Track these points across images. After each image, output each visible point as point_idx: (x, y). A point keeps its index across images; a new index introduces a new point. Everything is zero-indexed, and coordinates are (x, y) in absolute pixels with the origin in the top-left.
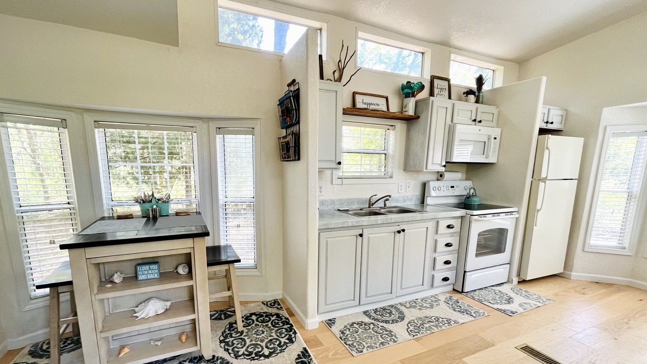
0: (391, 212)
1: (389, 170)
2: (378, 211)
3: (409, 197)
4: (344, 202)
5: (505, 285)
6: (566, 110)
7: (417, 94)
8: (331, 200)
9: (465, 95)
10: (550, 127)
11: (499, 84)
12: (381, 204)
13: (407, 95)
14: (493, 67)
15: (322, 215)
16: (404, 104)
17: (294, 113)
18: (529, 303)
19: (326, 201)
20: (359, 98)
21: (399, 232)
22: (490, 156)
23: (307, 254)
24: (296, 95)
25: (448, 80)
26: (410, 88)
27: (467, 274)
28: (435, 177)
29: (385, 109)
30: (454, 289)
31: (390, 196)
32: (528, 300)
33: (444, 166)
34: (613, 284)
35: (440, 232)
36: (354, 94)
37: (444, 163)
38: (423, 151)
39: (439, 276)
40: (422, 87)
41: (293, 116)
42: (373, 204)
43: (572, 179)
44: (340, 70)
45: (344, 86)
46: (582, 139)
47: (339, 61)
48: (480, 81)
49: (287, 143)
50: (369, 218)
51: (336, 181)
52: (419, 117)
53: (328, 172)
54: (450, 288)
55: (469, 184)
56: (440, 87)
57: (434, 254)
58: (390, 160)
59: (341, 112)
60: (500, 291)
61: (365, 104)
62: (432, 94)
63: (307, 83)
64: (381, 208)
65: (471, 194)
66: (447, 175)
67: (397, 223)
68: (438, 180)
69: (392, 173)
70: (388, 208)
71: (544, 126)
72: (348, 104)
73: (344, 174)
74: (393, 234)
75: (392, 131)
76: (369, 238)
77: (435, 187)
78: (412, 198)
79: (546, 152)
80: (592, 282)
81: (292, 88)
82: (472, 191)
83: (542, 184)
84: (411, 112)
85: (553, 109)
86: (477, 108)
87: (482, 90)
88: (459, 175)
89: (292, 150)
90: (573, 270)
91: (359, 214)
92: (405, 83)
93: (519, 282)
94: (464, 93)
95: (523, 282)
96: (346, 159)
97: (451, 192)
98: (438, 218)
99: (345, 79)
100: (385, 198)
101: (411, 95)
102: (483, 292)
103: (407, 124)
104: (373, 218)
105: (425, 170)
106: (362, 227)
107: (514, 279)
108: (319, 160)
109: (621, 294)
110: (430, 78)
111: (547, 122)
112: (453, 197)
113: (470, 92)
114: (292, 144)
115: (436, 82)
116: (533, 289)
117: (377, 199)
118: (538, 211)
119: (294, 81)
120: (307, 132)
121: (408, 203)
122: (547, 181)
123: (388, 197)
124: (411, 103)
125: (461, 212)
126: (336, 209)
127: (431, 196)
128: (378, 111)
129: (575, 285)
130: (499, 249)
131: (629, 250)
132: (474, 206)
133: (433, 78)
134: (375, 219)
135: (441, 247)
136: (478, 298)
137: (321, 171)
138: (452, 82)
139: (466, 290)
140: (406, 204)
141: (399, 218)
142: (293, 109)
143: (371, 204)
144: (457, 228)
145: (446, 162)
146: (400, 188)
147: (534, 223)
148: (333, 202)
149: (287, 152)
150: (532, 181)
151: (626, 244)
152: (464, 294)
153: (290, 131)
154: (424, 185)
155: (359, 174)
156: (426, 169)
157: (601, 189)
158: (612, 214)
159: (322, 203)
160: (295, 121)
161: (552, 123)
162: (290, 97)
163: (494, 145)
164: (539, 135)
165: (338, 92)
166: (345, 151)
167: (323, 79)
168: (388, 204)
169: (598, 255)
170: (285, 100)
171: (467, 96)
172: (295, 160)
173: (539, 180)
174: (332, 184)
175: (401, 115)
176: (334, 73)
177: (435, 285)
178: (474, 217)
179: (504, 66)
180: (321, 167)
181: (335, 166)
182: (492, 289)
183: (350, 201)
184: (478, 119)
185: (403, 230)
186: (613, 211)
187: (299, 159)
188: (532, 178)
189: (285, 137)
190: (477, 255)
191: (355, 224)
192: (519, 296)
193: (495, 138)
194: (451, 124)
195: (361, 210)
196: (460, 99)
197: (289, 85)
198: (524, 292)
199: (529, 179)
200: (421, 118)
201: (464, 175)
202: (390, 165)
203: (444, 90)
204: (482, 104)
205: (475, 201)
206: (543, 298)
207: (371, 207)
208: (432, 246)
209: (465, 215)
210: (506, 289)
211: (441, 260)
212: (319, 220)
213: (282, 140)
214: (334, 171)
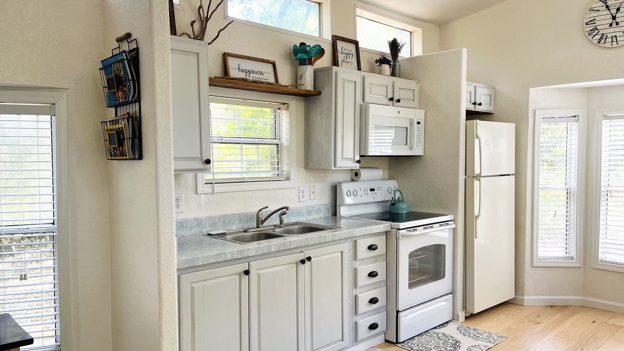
0: (290, 232)
1: (284, 169)
2: (271, 232)
3: (316, 208)
4: (216, 221)
5: (450, 324)
6: (494, 88)
7: (315, 61)
8: (196, 219)
9: (378, 64)
10: (479, 109)
11: (418, 52)
12: (275, 220)
13: (303, 62)
14: (410, 28)
15: (182, 245)
16: (299, 74)
17: (130, 86)
18: (478, 346)
19: (186, 221)
20: (232, 63)
21: (303, 262)
22: (415, 147)
23: (160, 314)
24: (134, 58)
25: (356, 43)
26: (305, 52)
27: (401, 314)
28: (348, 176)
29: (272, 80)
30: (386, 341)
31: (287, 208)
32: (478, 341)
33: (358, 162)
34: (567, 306)
35: (359, 257)
36: (225, 56)
37: (357, 158)
38: (329, 142)
39: (364, 323)
40: (321, 52)
41: (130, 89)
42: (263, 222)
43: (509, 175)
44: (202, 21)
45: (209, 44)
46: (513, 125)
47: (200, 7)
48: (395, 46)
49: (119, 132)
50: (258, 244)
51: (202, 188)
52: (320, 93)
53: (190, 176)
54: (380, 339)
55: (393, 184)
56: (346, 52)
57: (355, 291)
58: (285, 154)
59: (207, 82)
60: (444, 334)
61: (243, 71)
62: (335, 62)
63: (152, 42)
64: (275, 226)
65: (397, 198)
66: (364, 174)
67: (299, 248)
68: (353, 180)
69: (289, 173)
70: (285, 225)
71: (472, 108)
72: (217, 71)
73: (216, 177)
74: (295, 266)
75: (284, 112)
76: (259, 275)
77: (350, 191)
78: (319, 209)
79: (477, 141)
80: (546, 307)
81: (125, 47)
82: (398, 195)
83: (476, 183)
84: (308, 84)
85: (480, 87)
86: (394, 82)
87: (399, 59)
88: (379, 173)
89: (127, 144)
90: (525, 293)
91: (241, 239)
92: (298, 45)
93: (466, 318)
94: (377, 61)
95: (470, 317)
96: (217, 153)
97: (371, 197)
98: (355, 237)
99: (210, 34)
100: (281, 211)
101: (307, 62)
102: (424, 339)
103: (305, 101)
104: (265, 243)
105: (333, 168)
106: (248, 259)
107: (459, 314)
108: (174, 158)
109: (576, 317)
110: (330, 39)
111: (475, 104)
112: (375, 204)
113: (383, 61)
114: (128, 134)
115: (340, 44)
116: (484, 326)
117: (269, 213)
118: (477, 217)
119: (128, 35)
120: (154, 116)
121: (315, 217)
122: (482, 179)
123: (285, 210)
124: (308, 72)
125: (385, 226)
126: (205, 232)
127: (345, 205)
128: (262, 83)
129: (529, 313)
130: (437, 274)
131: (576, 260)
132: (402, 216)
133: (335, 39)
134: (268, 244)
135: (363, 279)
136: (417, 348)
137: (178, 173)
138: (360, 45)
139: (401, 339)
140: (311, 217)
141: (302, 240)
142: (129, 80)
143: (260, 222)
144: (381, 250)
145: (361, 156)
146: (301, 194)
147: (474, 235)
148: (199, 222)
149: (119, 146)
150: (465, 179)
151: (573, 254)
152: (400, 345)
153: (122, 111)
154: (335, 190)
155: (239, 176)
156: (335, 166)
157: (540, 186)
158: (555, 217)
159: (181, 225)
160: (133, 97)
161: (480, 104)
162: (122, 60)
163: (418, 132)
164: (466, 120)
165: (200, 55)
166: (215, 140)
167: (175, 34)
168: (286, 220)
169: (547, 269)
170: (114, 63)
171: (380, 65)
172: (133, 159)
173: (473, 177)
174: (197, 193)
175: (295, 90)
176: (192, 25)
177: (360, 337)
178: (401, 231)
179: (422, 28)
180: (177, 168)
181: (199, 165)
182: (435, 333)
183: (226, 219)
184: (396, 98)
185: (309, 259)
186: (556, 213)
187: (140, 158)
188: (466, 175)
189: (113, 122)
190: (411, 286)
191: (236, 256)
192: (467, 337)
193: (419, 123)
194: (362, 103)
195: (245, 231)
196: (372, 71)
197: (119, 40)
198: (472, 331)
199: (462, 177)
200: (322, 94)
201: (387, 173)
202: (285, 160)
203: (351, 56)
204: (399, 77)
205: (402, 208)
206: (494, 336)
207: (261, 226)
208: (351, 280)
209: (389, 229)
210: (451, 330)
211: (364, 298)
212: (178, 254)
213: (110, 127)
214: (200, 175)
